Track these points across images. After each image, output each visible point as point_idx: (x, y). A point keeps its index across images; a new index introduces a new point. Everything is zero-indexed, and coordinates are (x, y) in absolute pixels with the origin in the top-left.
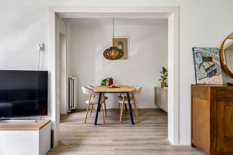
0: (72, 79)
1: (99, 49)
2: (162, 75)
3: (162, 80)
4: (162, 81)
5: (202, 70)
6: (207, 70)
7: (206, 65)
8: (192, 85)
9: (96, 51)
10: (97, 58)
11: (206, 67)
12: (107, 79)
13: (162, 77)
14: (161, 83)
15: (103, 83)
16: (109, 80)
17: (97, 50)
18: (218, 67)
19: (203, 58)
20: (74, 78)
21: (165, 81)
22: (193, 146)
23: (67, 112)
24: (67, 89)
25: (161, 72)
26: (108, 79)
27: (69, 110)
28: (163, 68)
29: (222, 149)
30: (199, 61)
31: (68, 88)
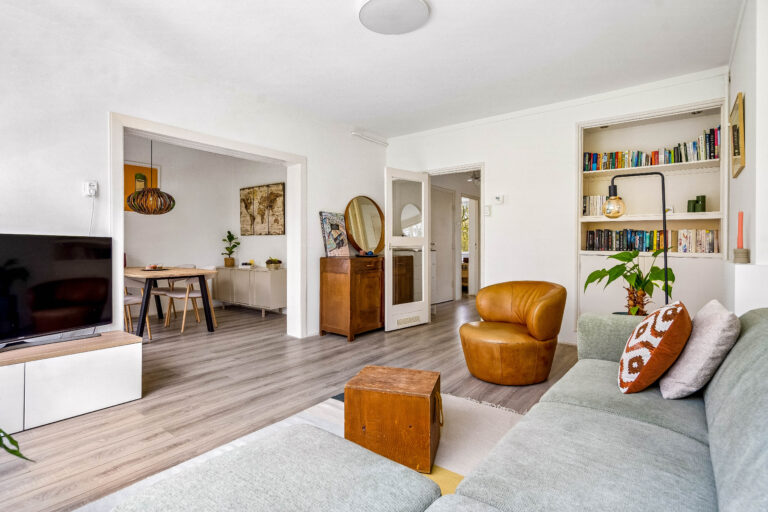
2: (227, 244)
3: (226, 254)
4: (227, 256)
5: (331, 241)
6: (335, 240)
7: (335, 234)
8: (322, 259)
11: (335, 236)
13: (227, 248)
18: (344, 237)
19: (332, 225)
21: (232, 256)
22: (323, 332)
25: (224, 240)
28: (229, 232)
29: (359, 325)
30: (328, 228)
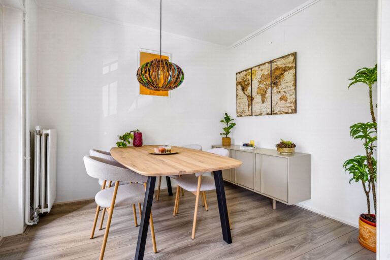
0: (41, 135)
1: (110, 69)
3: (224, 134)
4: (225, 136)
9: (104, 73)
10: (105, 89)
12: (130, 134)
13: (224, 129)
14: (223, 138)
15: (122, 141)
16: (135, 134)
17: (105, 70)
20: (48, 132)
21: (229, 136)
23: (25, 224)
24: (25, 161)
25: (222, 121)
26: (132, 133)
27: (32, 218)
28: (226, 114)
31: (28, 158)
